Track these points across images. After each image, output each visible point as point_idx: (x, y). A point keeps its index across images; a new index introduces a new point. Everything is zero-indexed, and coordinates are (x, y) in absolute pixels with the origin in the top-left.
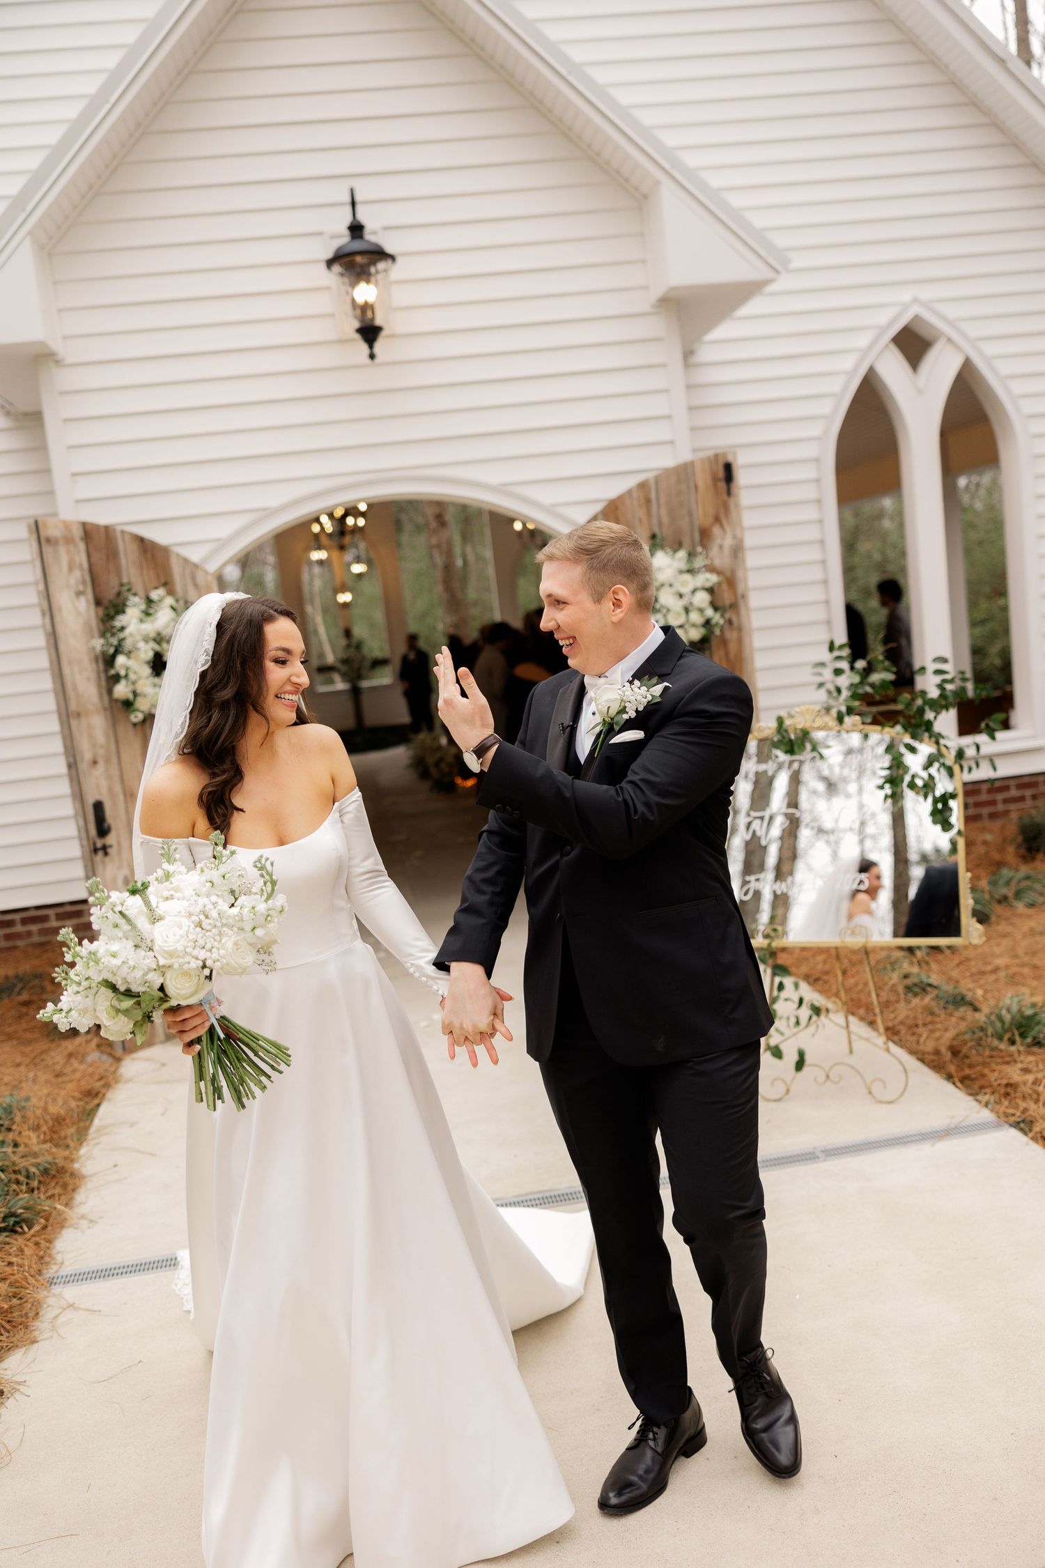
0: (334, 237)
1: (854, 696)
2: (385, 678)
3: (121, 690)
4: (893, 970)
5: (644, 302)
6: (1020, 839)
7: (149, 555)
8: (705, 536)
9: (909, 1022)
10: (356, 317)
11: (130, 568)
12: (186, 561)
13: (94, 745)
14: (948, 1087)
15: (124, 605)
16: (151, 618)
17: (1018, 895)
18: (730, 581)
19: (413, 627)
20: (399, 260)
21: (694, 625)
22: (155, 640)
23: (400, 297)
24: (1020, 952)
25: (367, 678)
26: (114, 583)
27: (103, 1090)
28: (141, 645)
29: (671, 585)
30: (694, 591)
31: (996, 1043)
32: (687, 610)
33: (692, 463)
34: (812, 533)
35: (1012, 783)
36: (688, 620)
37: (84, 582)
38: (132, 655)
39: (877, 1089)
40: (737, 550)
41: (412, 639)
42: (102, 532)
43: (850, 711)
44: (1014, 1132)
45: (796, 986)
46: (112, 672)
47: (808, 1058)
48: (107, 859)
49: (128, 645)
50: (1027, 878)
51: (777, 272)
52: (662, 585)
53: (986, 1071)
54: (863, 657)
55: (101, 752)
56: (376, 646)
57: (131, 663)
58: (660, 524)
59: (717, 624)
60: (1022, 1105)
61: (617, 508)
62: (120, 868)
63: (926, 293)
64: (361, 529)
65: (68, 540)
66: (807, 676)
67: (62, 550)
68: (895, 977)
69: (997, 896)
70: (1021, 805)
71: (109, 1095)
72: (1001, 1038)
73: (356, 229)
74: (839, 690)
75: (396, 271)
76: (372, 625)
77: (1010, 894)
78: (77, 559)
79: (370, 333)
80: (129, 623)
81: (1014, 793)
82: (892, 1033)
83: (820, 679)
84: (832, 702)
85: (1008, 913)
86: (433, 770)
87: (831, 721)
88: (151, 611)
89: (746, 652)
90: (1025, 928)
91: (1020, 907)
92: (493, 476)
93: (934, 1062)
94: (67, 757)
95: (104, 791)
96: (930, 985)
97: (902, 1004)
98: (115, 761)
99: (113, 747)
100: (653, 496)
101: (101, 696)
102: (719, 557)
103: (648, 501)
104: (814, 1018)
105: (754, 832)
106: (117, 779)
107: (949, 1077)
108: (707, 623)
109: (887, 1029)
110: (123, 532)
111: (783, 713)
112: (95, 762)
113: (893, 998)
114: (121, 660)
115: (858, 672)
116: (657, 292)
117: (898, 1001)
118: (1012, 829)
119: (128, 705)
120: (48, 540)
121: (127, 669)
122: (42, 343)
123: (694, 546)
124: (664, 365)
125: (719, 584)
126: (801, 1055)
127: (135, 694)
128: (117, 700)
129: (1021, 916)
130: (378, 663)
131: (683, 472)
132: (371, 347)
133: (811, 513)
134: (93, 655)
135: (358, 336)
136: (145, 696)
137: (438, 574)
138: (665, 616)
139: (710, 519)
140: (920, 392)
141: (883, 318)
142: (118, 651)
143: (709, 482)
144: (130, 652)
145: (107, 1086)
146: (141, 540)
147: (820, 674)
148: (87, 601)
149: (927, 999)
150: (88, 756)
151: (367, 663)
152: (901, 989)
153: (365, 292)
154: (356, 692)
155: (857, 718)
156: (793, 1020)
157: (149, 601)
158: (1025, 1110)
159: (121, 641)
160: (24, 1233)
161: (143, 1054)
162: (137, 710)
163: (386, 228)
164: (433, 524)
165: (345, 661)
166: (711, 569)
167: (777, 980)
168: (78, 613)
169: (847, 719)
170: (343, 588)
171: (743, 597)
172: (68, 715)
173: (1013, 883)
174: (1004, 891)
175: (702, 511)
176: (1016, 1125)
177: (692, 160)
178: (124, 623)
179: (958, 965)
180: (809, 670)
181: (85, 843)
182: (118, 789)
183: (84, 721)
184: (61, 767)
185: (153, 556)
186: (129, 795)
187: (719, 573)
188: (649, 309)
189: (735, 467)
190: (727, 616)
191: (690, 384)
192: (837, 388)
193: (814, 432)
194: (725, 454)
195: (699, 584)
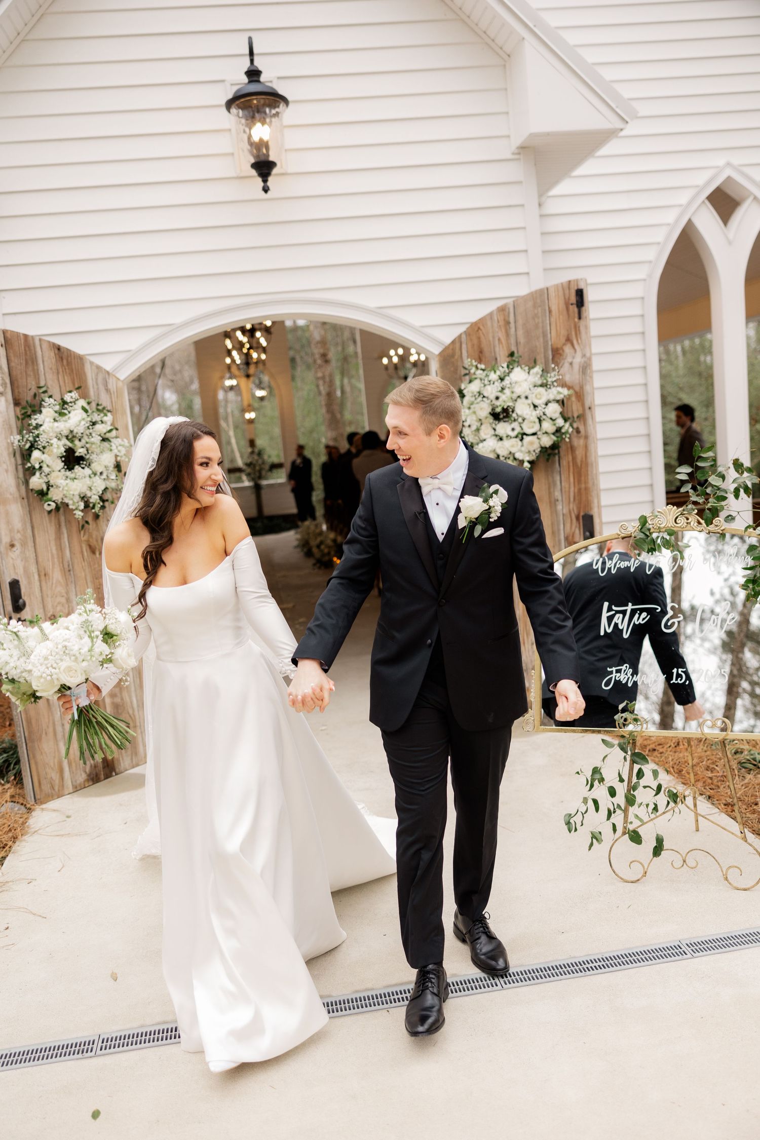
0: (233, 82)
2: (280, 478)
3: (37, 482)
5: (506, 150)
7: (65, 361)
8: (557, 354)
10: (251, 153)
11: (47, 373)
12: (99, 368)
13: (11, 530)
15: (41, 405)
16: (64, 418)
18: (580, 395)
19: (302, 442)
20: (291, 105)
21: (546, 433)
22: (67, 437)
23: (292, 139)
25: (266, 479)
26: (32, 385)
27: (10, 843)
28: (54, 441)
29: (527, 398)
30: (547, 403)
32: (540, 420)
33: (548, 289)
34: (637, 361)
36: (541, 429)
37: (3, 385)
38: (46, 450)
39: (733, 875)
40: (585, 368)
41: (301, 448)
42: (22, 337)
45: (655, 773)
46: (29, 465)
47: (666, 844)
49: (42, 441)
51: (624, 122)
52: (519, 397)
55: (18, 536)
56: (274, 452)
57: (44, 457)
58: (517, 344)
59: (567, 432)
61: (479, 329)
63: (738, 159)
64: (264, 362)
71: (15, 847)
73: (253, 74)
75: (287, 114)
76: (272, 438)
79: (264, 168)
80: (45, 421)
86: (315, 550)
88: (65, 411)
89: (592, 459)
92: (372, 300)
95: (20, 571)
97: (737, 779)
98: (30, 544)
99: (29, 531)
100: (512, 319)
101: (18, 486)
102: (570, 374)
103: (507, 323)
104: (672, 804)
105: (616, 625)
106: (32, 560)
108: (558, 430)
110: (41, 341)
112: (12, 546)
114: (36, 454)
116: (517, 140)
119: (42, 494)
121: (41, 462)
123: (546, 363)
124: (521, 204)
125: (569, 397)
126: (660, 842)
127: (49, 485)
128: (32, 490)
130: (275, 466)
131: (539, 297)
132: (265, 181)
133: (636, 344)
134: (11, 450)
135: (254, 172)
136: (58, 487)
137: (323, 400)
138: (520, 424)
139: (563, 340)
140: (730, 243)
141: (701, 179)
142: (32, 447)
143: (562, 306)
144: (44, 447)
145: (15, 839)
146: (59, 348)
148: (7, 401)
150: (6, 540)
151: (267, 467)
153: (260, 132)
154: (257, 488)
156: (652, 806)
157: (64, 403)
159: (37, 437)
161: (52, 804)
162: (51, 499)
163: (279, 78)
164: (319, 362)
165: (249, 465)
166: (564, 385)
167: (636, 767)
170: (250, 408)
171: (590, 410)
175: (554, 333)
177: (554, 20)
178: (40, 422)
182: (33, 569)
185: (69, 364)
186: (44, 575)
187: (569, 388)
188: (510, 156)
189: (585, 292)
190: (575, 425)
191: (541, 216)
192: (660, 238)
193: (642, 276)
194: (577, 281)
195: (551, 397)
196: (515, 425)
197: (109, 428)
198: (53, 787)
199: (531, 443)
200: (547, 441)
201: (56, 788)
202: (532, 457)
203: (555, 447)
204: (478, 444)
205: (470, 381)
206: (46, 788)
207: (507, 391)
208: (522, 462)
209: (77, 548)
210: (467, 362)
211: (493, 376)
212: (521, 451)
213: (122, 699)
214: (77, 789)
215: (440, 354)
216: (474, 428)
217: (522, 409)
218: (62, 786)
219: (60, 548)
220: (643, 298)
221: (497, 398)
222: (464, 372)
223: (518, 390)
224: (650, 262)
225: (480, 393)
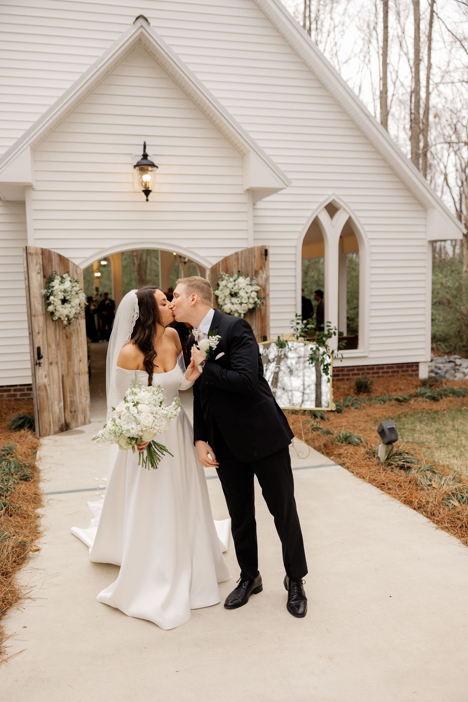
0: (136, 156)
1: (302, 331)
3: (51, 308)
4: (309, 423)
5: (241, 190)
6: (355, 387)
7: (62, 261)
8: (256, 273)
9: (312, 439)
10: (142, 186)
11: (56, 266)
12: (74, 264)
13: (39, 327)
14: (322, 455)
15: (54, 279)
16: (63, 284)
17: (352, 405)
18: (264, 289)
20: (159, 167)
21: (251, 303)
22: (63, 292)
24: (350, 422)
26: (50, 270)
28: (60, 293)
29: (244, 289)
30: (252, 292)
31: (337, 443)
32: (249, 298)
33: (254, 248)
34: (292, 273)
35: (356, 368)
36: (249, 301)
37: (40, 269)
38: (56, 296)
39: (300, 455)
40: (267, 279)
42: (48, 251)
43: (301, 336)
44: (340, 467)
46: (48, 302)
48: (40, 367)
49: (55, 293)
50: (356, 399)
51: (287, 186)
52: (241, 289)
53: (334, 451)
54: (306, 319)
55: (41, 329)
57: (55, 299)
58: (241, 267)
59: (258, 304)
60: (343, 459)
61: (227, 260)
62: (44, 371)
63: (337, 192)
65: (36, 254)
66: (288, 324)
67: (34, 257)
68: (309, 426)
69: (345, 405)
70: (358, 377)
72: (339, 442)
73: (145, 156)
74: (298, 329)
75: (157, 171)
77: (350, 404)
78: (39, 261)
79: (147, 192)
80: (55, 285)
81: (356, 372)
82: (307, 441)
83: (292, 325)
84: (295, 332)
85: (348, 410)
87: (294, 339)
88: (63, 281)
89: (268, 314)
90: (353, 415)
91: (353, 409)
92: (184, 244)
93: (319, 449)
94: (29, 330)
95: (41, 343)
96: (320, 428)
97: (310, 434)
98: (45, 333)
99: (45, 328)
100: (240, 258)
101: (43, 310)
102: (261, 280)
103: (238, 259)
106: (45, 339)
107: (323, 453)
108: (255, 303)
109: (305, 440)
110: (54, 252)
111: (280, 335)
112: (39, 333)
113: (308, 432)
114: (52, 298)
115: (304, 324)
116: (246, 187)
117: (309, 433)
118: (353, 384)
119: (52, 314)
120: (30, 254)
121: (54, 301)
122: (30, 183)
123: (252, 276)
124: (246, 212)
125: (260, 290)
127: (55, 310)
128: (48, 312)
129: (353, 411)
131: (250, 251)
132: (147, 197)
133: (292, 266)
134: (41, 295)
135: (142, 193)
136: (59, 311)
138: (241, 299)
139: (259, 268)
140: (333, 226)
141: (322, 199)
142: (50, 295)
143: (259, 255)
146: (60, 256)
147: (292, 324)
148: (41, 276)
149: (319, 432)
150: (37, 330)
152: (310, 429)
153: (147, 178)
155: (303, 338)
157: (62, 277)
158: (344, 460)
159: (52, 291)
160: (30, 481)
162: (55, 316)
163: (154, 155)
166: (258, 285)
168: (38, 280)
169: (299, 338)
171: (268, 295)
172: (31, 316)
173: (351, 401)
174: (348, 403)
175: (256, 264)
176: (341, 465)
177: (261, 144)
179: (330, 424)
180: (289, 322)
181: (33, 361)
182: (45, 343)
183: (36, 318)
184: (27, 334)
185: (64, 262)
186: (49, 346)
187: (260, 286)
188: (242, 192)
189: (268, 251)
190: (262, 301)
191: (254, 216)
192: (304, 222)
193: (296, 237)
194: (265, 246)
195: (253, 289)
196: (239, 299)
197: (79, 289)
198: (46, 431)
199: (245, 307)
200: (251, 306)
201: (48, 432)
202: (245, 312)
203: (254, 309)
204: (224, 305)
205: (222, 280)
206: (44, 431)
207: (237, 286)
208: (240, 314)
209: (61, 336)
210: (222, 273)
211: (232, 279)
212: (240, 309)
213: (74, 399)
214: (55, 433)
215: (211, 268)
216: (223, 299)
217: (242, 293)
218: (50, 431)
219: (55, 335)
220: (296, 247)
221: (233, 288)
222: (220, 276)
223: (241, 286)
224: (300, 232)
225: (226, 286)
